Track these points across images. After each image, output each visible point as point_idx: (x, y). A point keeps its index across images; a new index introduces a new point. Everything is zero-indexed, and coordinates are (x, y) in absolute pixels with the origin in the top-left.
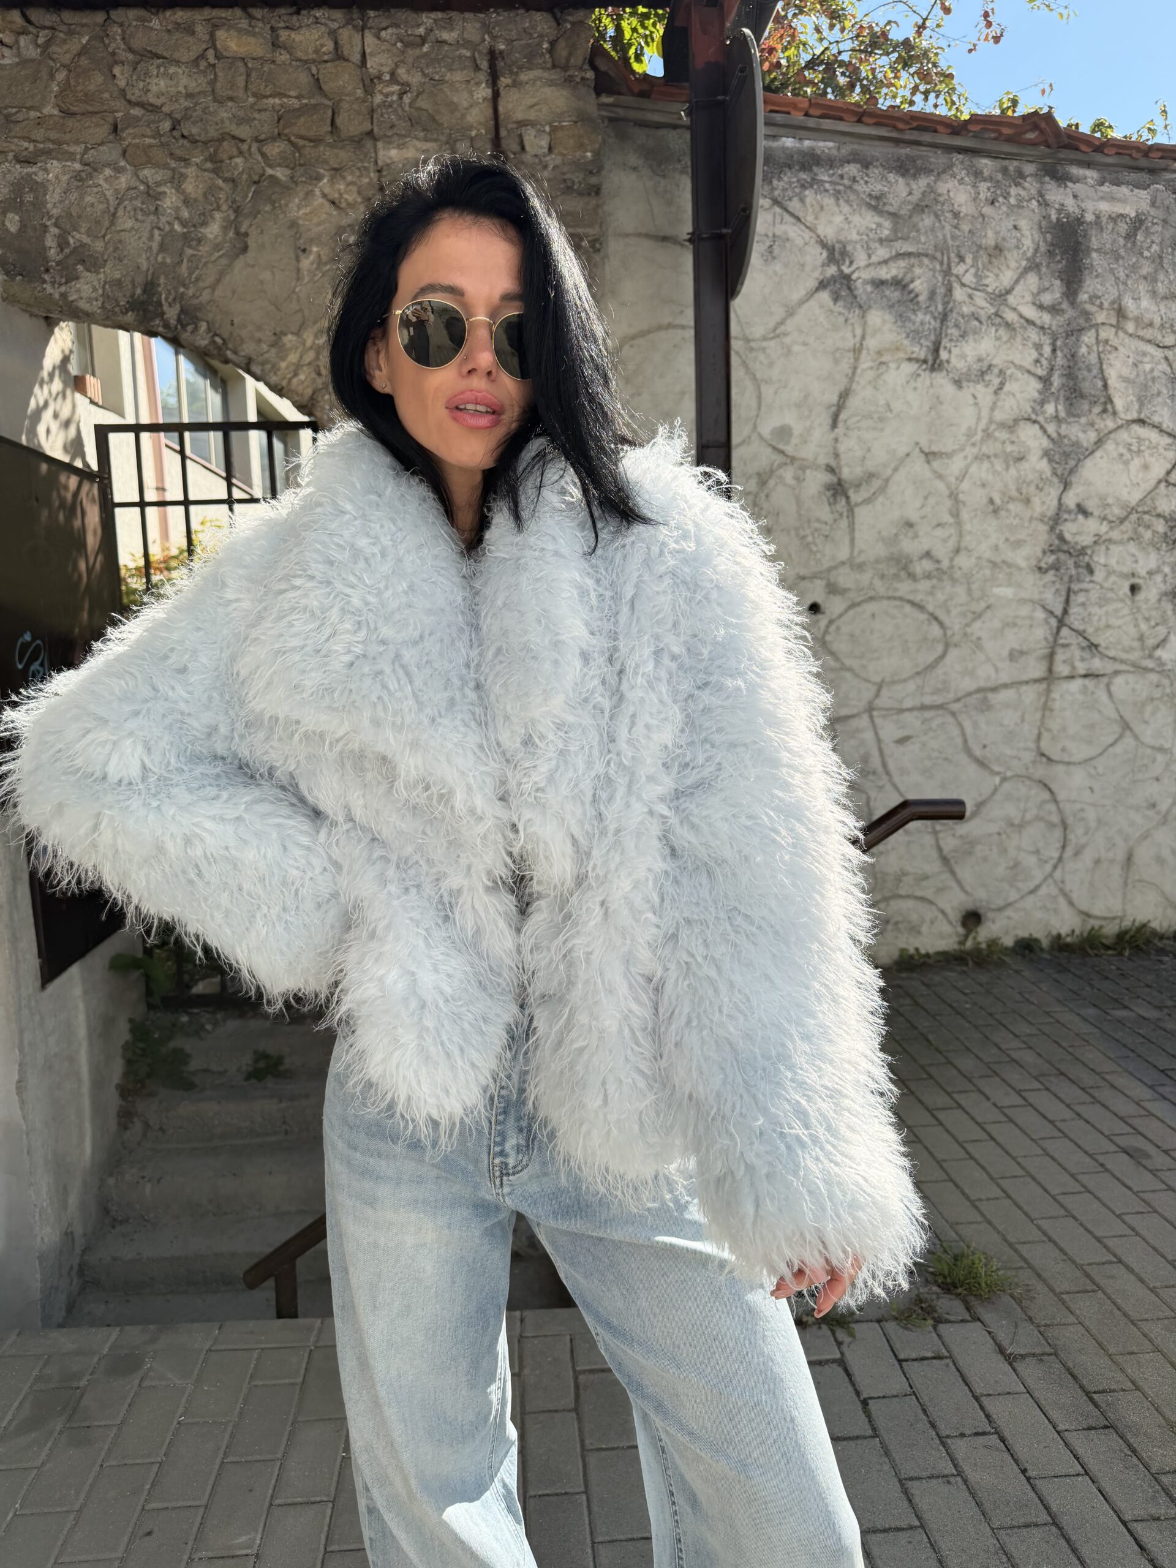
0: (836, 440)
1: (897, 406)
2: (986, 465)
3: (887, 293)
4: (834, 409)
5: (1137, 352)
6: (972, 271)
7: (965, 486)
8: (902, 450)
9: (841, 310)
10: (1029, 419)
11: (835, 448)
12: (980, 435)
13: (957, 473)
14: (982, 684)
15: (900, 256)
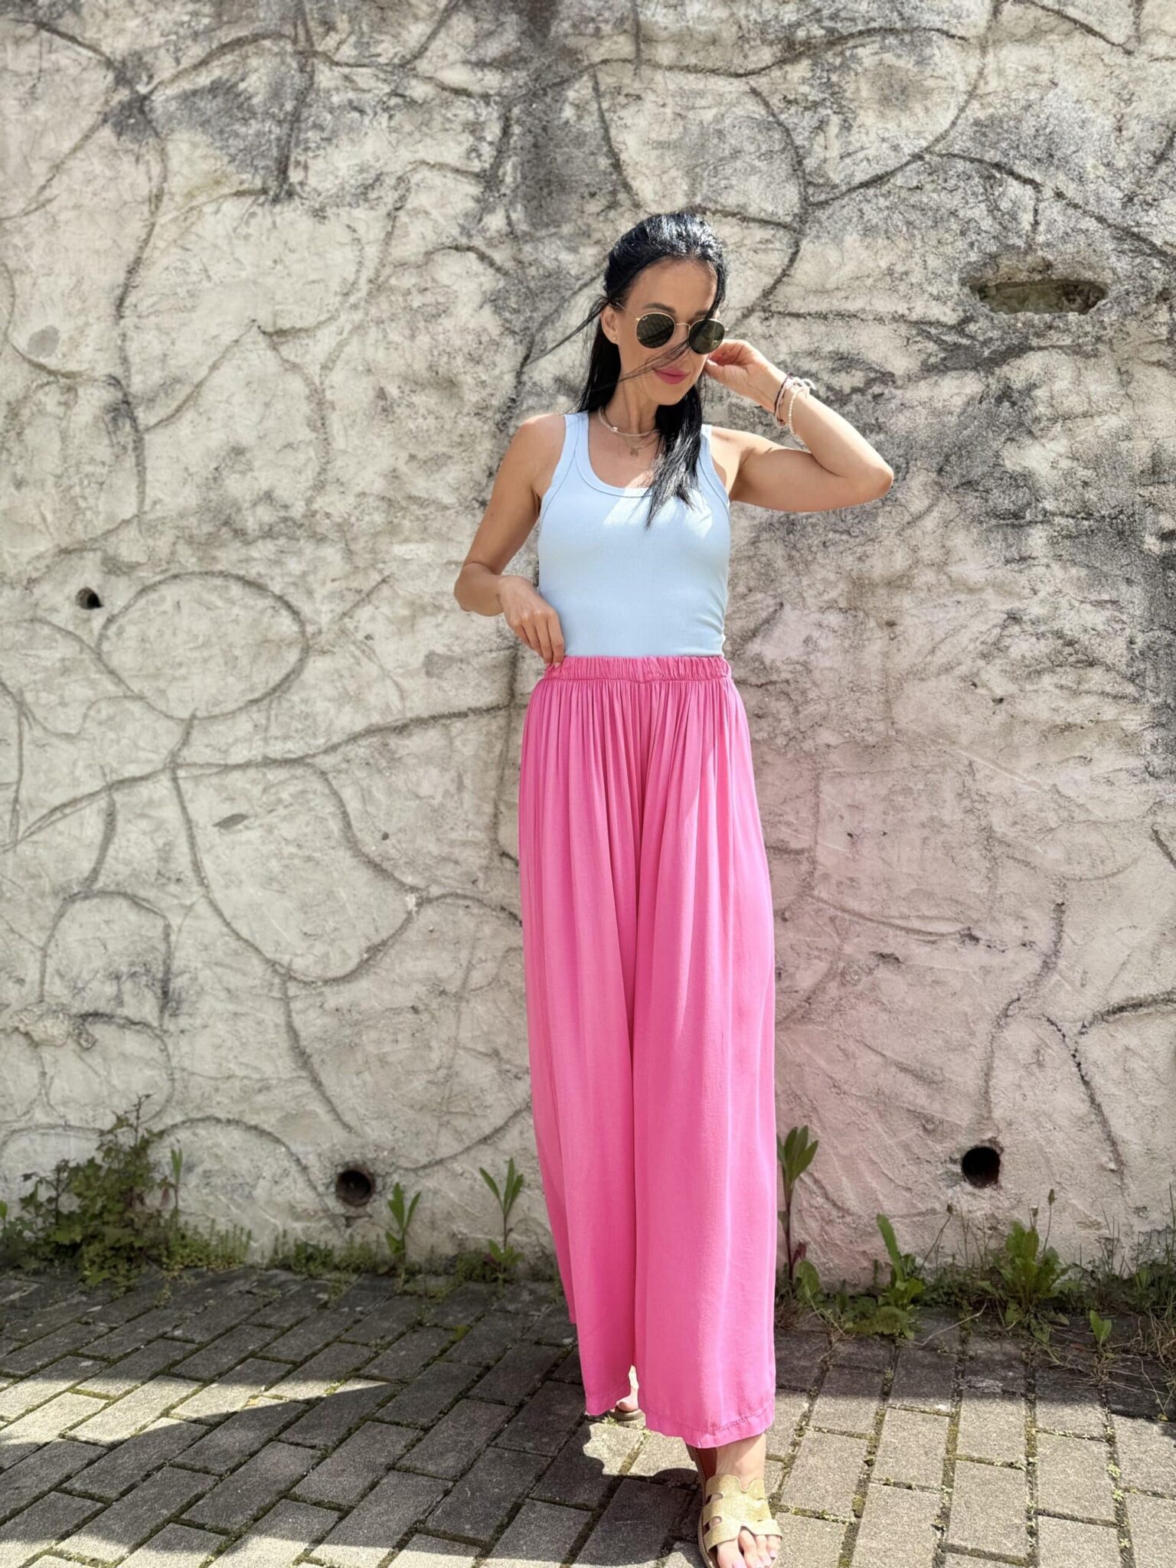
0: (124, 336)
1: (219, 270)
2: (374, 333)
3: (202, 104)
4: (118, 292)
5: (682, 92)
6: (353, 39)
7: (337, 377)
8: (227, 338)
9: (131, 146)
10: (457, 248)
11: (122, 349)
12: (364, 287)
13: (322, 358)
14: (376, 719)
15: (224, 48)
